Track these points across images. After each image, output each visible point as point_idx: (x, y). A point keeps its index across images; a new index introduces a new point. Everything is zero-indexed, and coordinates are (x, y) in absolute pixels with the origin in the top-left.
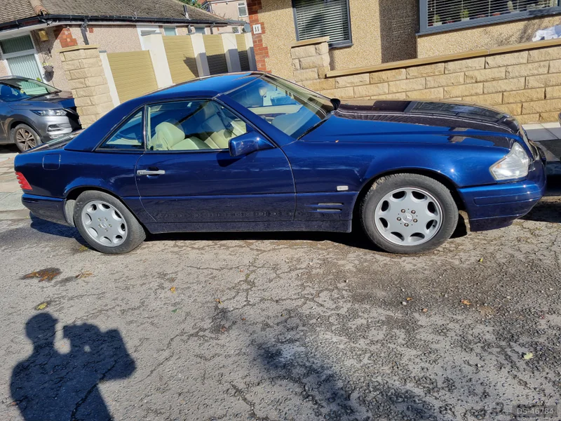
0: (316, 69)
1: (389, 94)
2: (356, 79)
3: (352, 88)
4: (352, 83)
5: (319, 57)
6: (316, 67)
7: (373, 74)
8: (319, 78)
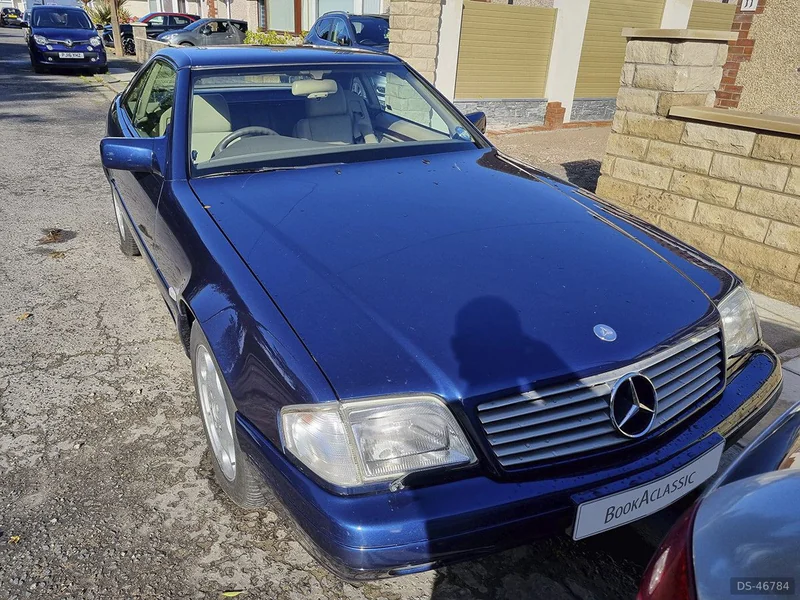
0: (656, 94)
1: (783, 193)
2: (724, 136)
3: (710, 154)
4: (713, 142)
5: (670, 69)
6: (659, 89)
7: (765, 137)
8: (658, 114)
